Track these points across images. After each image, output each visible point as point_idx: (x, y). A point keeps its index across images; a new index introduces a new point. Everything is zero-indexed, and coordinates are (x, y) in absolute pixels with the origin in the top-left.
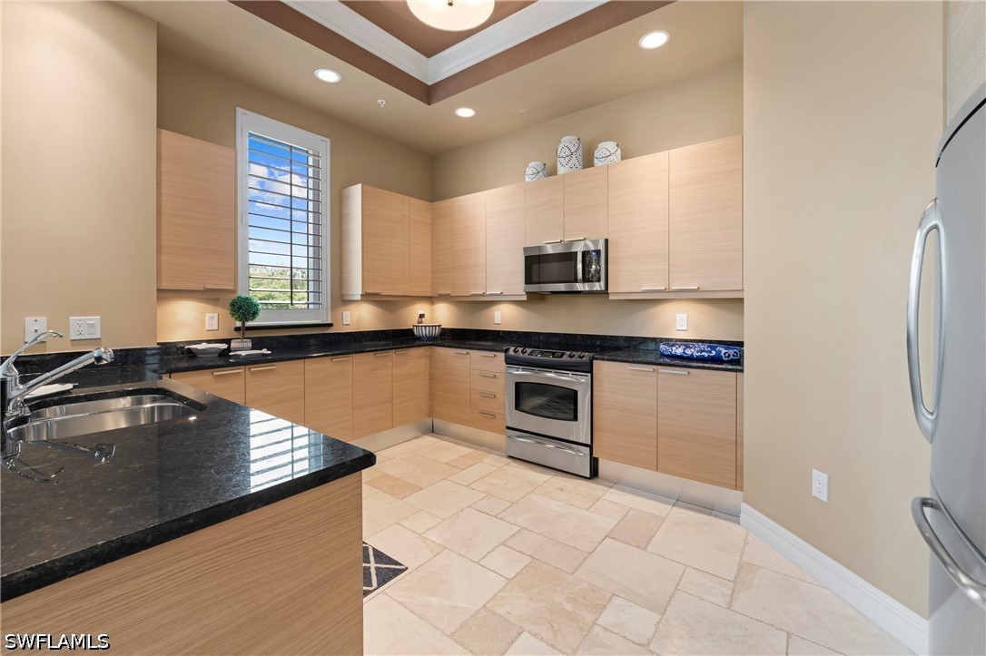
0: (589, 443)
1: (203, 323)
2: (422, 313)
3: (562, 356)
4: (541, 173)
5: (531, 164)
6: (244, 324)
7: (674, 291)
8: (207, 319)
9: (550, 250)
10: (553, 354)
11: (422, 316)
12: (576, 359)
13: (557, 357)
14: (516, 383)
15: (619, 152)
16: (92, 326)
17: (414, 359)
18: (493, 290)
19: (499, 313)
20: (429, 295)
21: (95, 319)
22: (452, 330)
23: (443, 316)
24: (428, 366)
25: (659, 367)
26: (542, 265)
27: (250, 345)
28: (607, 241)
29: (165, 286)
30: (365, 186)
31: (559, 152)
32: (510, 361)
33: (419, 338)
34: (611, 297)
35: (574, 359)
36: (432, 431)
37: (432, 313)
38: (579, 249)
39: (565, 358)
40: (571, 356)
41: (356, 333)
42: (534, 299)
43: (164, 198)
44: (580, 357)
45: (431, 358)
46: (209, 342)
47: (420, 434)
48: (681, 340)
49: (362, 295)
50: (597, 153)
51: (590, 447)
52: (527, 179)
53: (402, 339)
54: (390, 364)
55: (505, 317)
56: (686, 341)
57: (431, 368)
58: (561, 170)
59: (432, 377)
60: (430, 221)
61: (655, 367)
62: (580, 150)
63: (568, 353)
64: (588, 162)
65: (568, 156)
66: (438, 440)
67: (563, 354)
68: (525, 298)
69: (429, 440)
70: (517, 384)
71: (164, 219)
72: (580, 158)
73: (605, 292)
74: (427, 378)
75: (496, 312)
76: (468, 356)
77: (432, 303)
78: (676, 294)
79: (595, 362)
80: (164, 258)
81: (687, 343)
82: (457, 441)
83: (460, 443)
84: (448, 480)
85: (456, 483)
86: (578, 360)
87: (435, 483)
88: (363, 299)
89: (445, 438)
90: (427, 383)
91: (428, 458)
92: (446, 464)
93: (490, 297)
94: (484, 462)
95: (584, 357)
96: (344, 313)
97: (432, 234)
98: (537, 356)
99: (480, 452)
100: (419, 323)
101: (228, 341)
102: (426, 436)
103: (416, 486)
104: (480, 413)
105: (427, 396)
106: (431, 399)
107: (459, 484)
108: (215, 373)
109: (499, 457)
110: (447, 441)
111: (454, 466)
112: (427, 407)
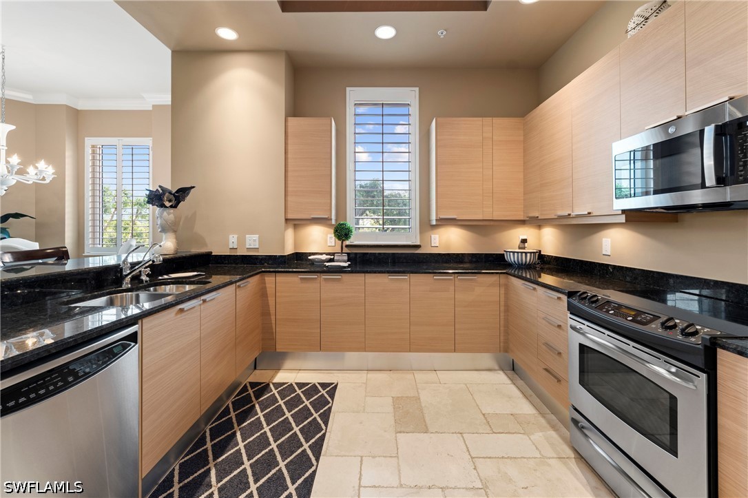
1: (326, 241)
2: (524, 237)
3: (647, 323)
6: (342, 243)
8: (328, 239)
10: (638, 314)
11: (524, 241)
12: (673, 334)
13: (638, 322)
14: (580, 345)
16: (255, 240)
18: (580, 209)
19: (609, 240)
20: (522, 219)
21: (256, 237)
22: (557, 258)
23: (549, 242)
24: (502, 296)
27: (347, 258)
29: (290, 216)
30: (439, 119)
32: (573, 311)
33: (509, 265)
36: (512, 368)
37: (539, 239)
39: (652, 327)
40: (665, 326)
41: (444, 254)
42: (635, 221)
43: (290, 161)
44: (684, 333)
45: (506, 288)
46: (327, 254)
47: (497, 367)
49: (437, 220)
54: (452, 288)
55: (614, 247)
57: (506, 299)
59: (507, 309)
60: (522, 138)
66: (509, 382)
67: (655, 319)
68: (623, 219)
69: (501, 378)
71: (290, 174)
74: (502, 308)
75: (605, 240)
76: (535, 293)
77: (540, 227)
79: (721, 353)
80: (289, 198)
82: (530, 392)
83: (531, 396)
84: (463, 437)
85: (467, 446)
86: (680, 337)
87: (444, 433)
88: (439, 223)
89: (520, 382)
90: (502, 314)
91: (473, 398)
92: (484, 415)
93: (575, 219)
94: (532, 437)
95: (696, 333)
96: (432, 236)
97: (525, 151)
98: (608, 311)
99: (543, 421)
100: (519, 248)
101: (333, 254)
102: (501, 372)
103: (426, 425)
104: (546, 370)
105: (502, 329)
106: (507, 332)
107: (468, 450)
108: (300, 276)
109: (561, 441)
110: (517, 387)
111: (488, 422)
112: (502, 340)
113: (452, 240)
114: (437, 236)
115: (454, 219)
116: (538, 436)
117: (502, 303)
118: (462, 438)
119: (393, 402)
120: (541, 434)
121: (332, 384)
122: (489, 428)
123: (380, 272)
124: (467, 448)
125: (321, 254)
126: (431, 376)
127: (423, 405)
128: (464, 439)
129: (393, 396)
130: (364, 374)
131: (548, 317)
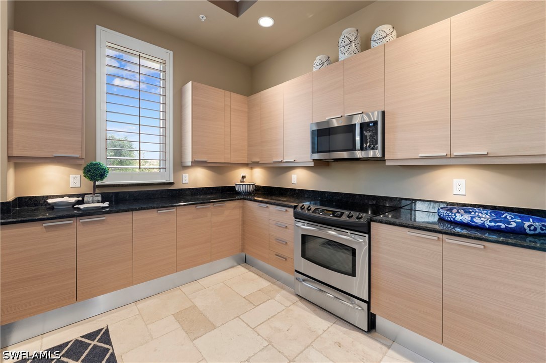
0: (367, 300)
1: (68, 182)
2: (244, 175)
3: (340, 216)
4: (325, 64)
5: (318, 58)
6: (95, 183)
7: (457, 157)
8: (71, 180)
9: (335, 124)
10: (334, 212)
11: (244, 177)
12: (354, 220)
13: (336, 216)
14: (302, 235)
15: (395, 33)
17: (230, 210)
18: (289, 158)
19: (296, 175)
20: (247, 162)
22: (264, 187)
23: (258, 177)
24: (241, 214)
25: (445, 236)
26: (331, 136)
27: (100, 198)
28: (383, 113)
29: (13, 153)
30: (194, 83)
31: (340, 43)
32: (298, 216)
33: (239, 193)
34: (388, 163)
35: (352, 220)
36: (245, 261)
37: (252, 176)
38: (357, 121)
39: (344, 218)
40: (349, 217)
41: (193, 189)
42: (319, 165)
44: (358, 218)
45: (243, 209)
46: (70, 196)
47: (236, 264)
48: (458, 204)
49: (192, 162)
50: (374, 37)
51: (368, 303)
52: (314, 69)
53: (227, 193)
54: (209, 214)
55: (299, 179)
56: (465, 205)
57: (243, 216)
58: (342, 57)
59: (244, 223)
60: (247, 110)
61: (440, 235)
62: (359, 38)
63: (347, 213)
64: (365, 45)
65: (347, 45)
66: (247, 271)
67: (342, 214)
68: (312, 164)
69: (241, 270)
70: (304, 236)
72: (358, 46)
73: (382, 159)
74: (241, 223)
75: (293, 175)
76: (268, 209)
77: (252, 168)
78: (459, 160)
79: (373, 224)
81: (466, 208)
82: (261, 273)
83: (263, 275)
84: (240, 318)
85: (246, 323)
86: (357, 220)
87: (228, 322)
88: (194, 165)
89: (253, 269)
90: (240, 227)
91: (233, 290)
92: (244, 298)
93: (286, 164)
94: (276, 299)
95: (361, 218)
96: (183, 175)
97: (248, 119)
98: (319, 214)
99: (275, 287)
100: (241, 182)
101: (83, 195)
102: (239, 266)
103: (212, 324)
104: (276, 255)
105: (240, 236)
106: (243, 239)
107: (248, 325)
108: (44, 225)
109: (289, 294)
110: (253, 272)
111: (250, 302)
112: (240, 245)
113: (198, 178)
114: (188, 174)
115: (205, 162)
116: (278, 297)
117: (241, 219)
118: (240, 320)
119: (176, 319)
120: (279, 295)
121: (101, 330)
122: (252, 305)
123: (148, 208)
124: (247, 324)
125: (62, 196)
126: (195, 285)
127: (201, 310)
128: (242, 320)
129: (173, 313)
130: (133, 306)
131: (278, 223)
